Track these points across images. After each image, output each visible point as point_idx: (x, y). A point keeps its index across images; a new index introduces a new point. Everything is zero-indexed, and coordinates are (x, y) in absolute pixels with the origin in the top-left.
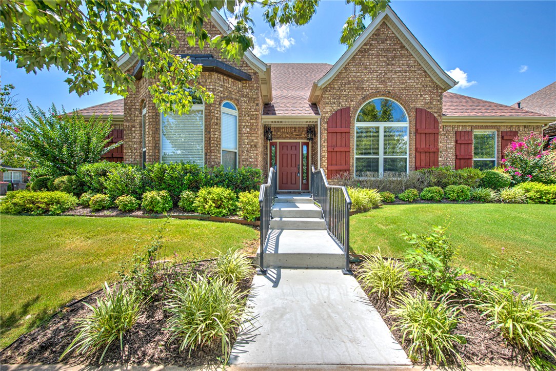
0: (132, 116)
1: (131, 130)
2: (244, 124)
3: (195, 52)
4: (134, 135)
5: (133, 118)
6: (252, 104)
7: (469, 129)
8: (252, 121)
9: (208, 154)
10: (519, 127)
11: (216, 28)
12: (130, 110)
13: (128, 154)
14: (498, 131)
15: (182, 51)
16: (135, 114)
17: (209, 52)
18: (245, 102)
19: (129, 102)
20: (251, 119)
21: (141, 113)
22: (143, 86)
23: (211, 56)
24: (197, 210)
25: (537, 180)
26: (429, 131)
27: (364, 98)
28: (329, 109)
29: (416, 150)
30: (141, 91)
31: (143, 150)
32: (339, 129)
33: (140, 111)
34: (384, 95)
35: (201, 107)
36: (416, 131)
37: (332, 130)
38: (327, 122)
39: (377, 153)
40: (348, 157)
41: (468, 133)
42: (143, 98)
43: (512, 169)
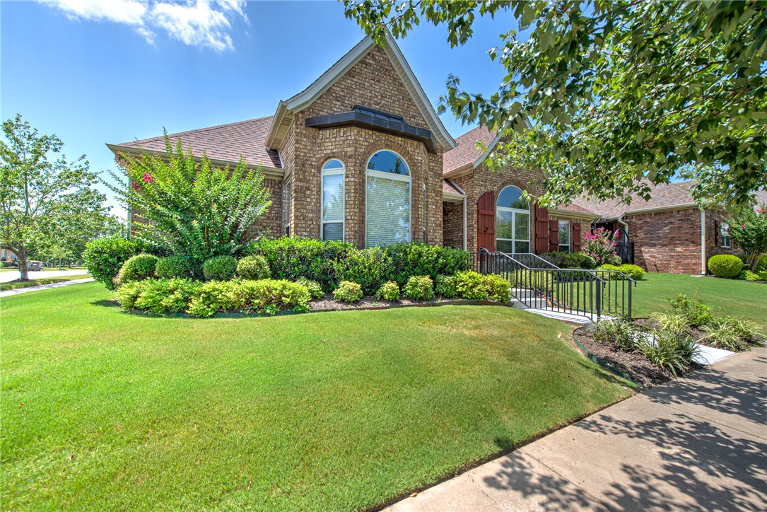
0: (306, 174)
1: (304, 193)
2: (430, 200)
3: (383, 109)
4: (308, 200)
5: (308, 178)
6: (437, 180)
7: (556, 219)
8: (437, 198)
9: (417, 233)
10: (580, 220)
11: (405, 88)
12: (304, 166)
13: (300, 225)
14: (571, 222)
15: (369, 103)
16: (311, 172)
17: (397, 113)
18: (431, 177)
19: (302, 154)
20: (437, 196)
21: (319, 172)
22: (333, 140)
23: (401, 119)
24: (464, 295)
25: (608, 263)
26: (543, 220)
27: (504, 185)
28: (478, 191)
29: (536, 235)
30: (326, 144)
31: (323, 222)
32: (486, 212)
33: (319, 169)
34: (515, 184)
35: (408, 179)
36: (536, 219)
37: (481, 212)
38: (477, 204)
39: (510, 237)
40: (493, 239)
41: (557, 222)
42: (333, 155)
43: (593, 254)
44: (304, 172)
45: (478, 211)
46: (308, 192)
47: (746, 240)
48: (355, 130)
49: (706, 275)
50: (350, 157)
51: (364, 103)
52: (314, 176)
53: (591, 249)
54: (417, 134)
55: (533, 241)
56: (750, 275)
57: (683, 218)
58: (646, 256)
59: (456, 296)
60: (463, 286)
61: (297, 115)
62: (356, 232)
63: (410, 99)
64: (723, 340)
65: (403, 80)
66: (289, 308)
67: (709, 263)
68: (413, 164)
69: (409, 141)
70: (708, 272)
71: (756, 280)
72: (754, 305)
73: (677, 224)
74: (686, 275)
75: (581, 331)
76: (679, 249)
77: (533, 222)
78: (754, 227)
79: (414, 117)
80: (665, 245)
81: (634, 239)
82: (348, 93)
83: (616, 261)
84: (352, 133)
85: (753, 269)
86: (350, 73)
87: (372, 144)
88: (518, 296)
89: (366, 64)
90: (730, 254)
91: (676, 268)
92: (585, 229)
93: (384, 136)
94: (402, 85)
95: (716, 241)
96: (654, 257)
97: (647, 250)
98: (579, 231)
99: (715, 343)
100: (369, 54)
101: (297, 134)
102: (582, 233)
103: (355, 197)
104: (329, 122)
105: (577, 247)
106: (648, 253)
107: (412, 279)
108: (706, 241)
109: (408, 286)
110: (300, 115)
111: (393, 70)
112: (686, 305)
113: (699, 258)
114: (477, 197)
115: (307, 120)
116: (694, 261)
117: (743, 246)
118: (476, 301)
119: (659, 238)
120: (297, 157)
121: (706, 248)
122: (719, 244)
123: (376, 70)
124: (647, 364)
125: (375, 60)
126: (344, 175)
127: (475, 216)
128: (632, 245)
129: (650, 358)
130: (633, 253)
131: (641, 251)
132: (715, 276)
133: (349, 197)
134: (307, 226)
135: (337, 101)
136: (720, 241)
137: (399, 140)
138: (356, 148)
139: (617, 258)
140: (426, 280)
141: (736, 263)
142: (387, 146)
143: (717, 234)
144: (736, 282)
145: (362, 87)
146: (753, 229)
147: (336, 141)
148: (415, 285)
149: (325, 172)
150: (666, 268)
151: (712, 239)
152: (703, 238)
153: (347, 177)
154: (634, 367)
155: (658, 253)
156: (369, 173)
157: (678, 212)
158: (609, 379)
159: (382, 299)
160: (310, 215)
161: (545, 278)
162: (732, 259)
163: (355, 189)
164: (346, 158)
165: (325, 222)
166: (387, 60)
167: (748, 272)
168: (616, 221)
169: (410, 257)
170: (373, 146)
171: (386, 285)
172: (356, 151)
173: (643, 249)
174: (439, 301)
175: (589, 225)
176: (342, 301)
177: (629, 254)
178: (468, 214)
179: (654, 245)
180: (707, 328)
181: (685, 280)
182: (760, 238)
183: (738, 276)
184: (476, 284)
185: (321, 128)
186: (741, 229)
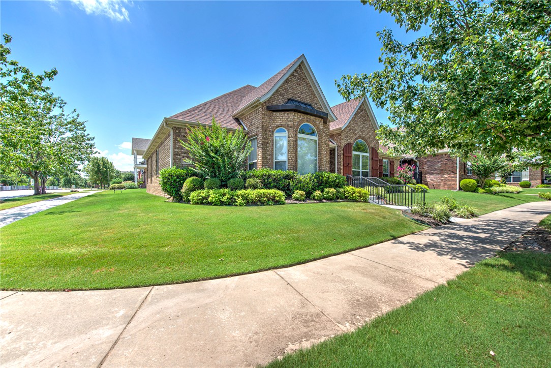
1: (266, 145)
3: (302, 100)
4: (268, 149)
5: (267, 137)
7: (382, 158)
10: (394, 159)
11: (312, 88)
12: (266, 131)
13: (264, 162)
14: (389, 160)
15: (295, 97)
16: (269, 134)
17: (309, 102)
19: (265, 125)
21: (273, 134)
22: (281, 118)
23: (310, 105)
24: (349, 198)
25: (410, 183)
26: (376, 159)
27: (356, 139)
28: (344, 143)
29: (372, 168)
30: (277, 120)
31: (275, 161)
32: (348, 155)
33: (273, 132)
34: (362, 139)
35: (316, 138)
36: (372, 158)
37: (345, 155)
38: (343, 150)
39: (359, 168)
40: (351, 169)
41: (382, 160)
42: (281, 126)
43: (402, 178)
44: (266, 134)
45: (343, 154)
46: (268, 145)
47: (479, 171)
48: (293, 113)
49: (459, 190)
50: (290, 127)
51: (293, 97)
52: (270, 136)
53: (401, 175)
54: (322, 115)
55: (371, 171)
56: (481, 190)
57: (448, 158)
58: (428, 180)
59: (345, 198)
60: (348, 193)
61: (262, 104)
62: (294, 166)
63: (314, 94)
64: (462, 214)
65: (311, 84)
66: (278, 202)
67: (461, 184)
68: (319, 130)
69: (317, 118)
70: (460, 189)
71: (484, 193)
72: (479, 203)
73: (445, 162)
74: (449, 190)
75: (404, 212)
76: (446, 176)
77: (371, 160)
78: (482, 164)
79: (316, 104)
80: (438, 174)
81: (422, 170)
82: (286, 92)
83: (414, 182)
84: (292, 115)
85: (482, 187)
86: (287, 81)
87: (301, 120)
88: (372, 199)
89: (294, 76)
90: (471, 178)
91: (444, 186)
92: (397, 164)
93: (306, 116)
94: (310, 86)
95: (465, 171)
96: (432, 180)
97: (429, 176)
98: (394, 165)
99: (459, 216)
100: (295, 71)
101: (263, 114)
102: (395, 167)
103: (293, 148)
104: (280, 109)
105: (392, 175)
106: (429, 178)
107: (326, 190)
108: (459, 171)
109: (325, 193)
110: (264, 104)
111: (307, 78)
112: (448, 201)
113: (456, 181)
114: (343, 146)
115: (267, 106)
116: (453, 183)
117: (477, 174)
118: (355, 201)
119: (436, 170)
120: (263, 126)
121: (459, 175)
122: (466, 173)
123: (298, 79)
124: (433, 221)
125: (298, 73)
126: (287, 137)
127: (342, 157)
128: (421, 173)
129: (434, 219)
130: (421, 178)
131: (426, 177)
132: (464, 191)
133: (290, 148)
134: (268, 163)
135: (281, 96)
136: (467, 171)
137: (312, 118)
138: (294, 123)
139: (414, 181)
140: (333, 190)
141: (474, 184)
142: (307, 121)
143: (465, 167)
144: (473, 193)
145: (292, 89)
146: (482, 165)
147: (282, 118)
148: (328, 193)
149: (276, 134)
150: (439, 187)
151: (463, 170)
152: (458, 170)
153: (289, 137)
154: (428, 222)
155: (435, 178)
156: (300, 135)
157: (445, 155)
158: (420, 225)
159: (314, 199)
160: (269, 157)
161: (381, 190)
162: (472, 181)
163: (293, 144)
164: (288, 127)
165: (276, 161)
166: (303, 73)
167: (479, 188)
168: (412, 160)
169: (325, 178)
170: (301, 121)
171: (316, 192)
172: (294, 124)
173: (427, 176)
174: (339, 200)
175: (398, 162)
176: (297, 199)
177: (420, 178)
178: (338, 156)
179: (432, 174)
180: (456, 210)
181: (448, 193)
182: (485, 170)
183: (475, 191)
184: (354, 193)
185: (274, 111)
186: (476, 165)
